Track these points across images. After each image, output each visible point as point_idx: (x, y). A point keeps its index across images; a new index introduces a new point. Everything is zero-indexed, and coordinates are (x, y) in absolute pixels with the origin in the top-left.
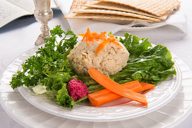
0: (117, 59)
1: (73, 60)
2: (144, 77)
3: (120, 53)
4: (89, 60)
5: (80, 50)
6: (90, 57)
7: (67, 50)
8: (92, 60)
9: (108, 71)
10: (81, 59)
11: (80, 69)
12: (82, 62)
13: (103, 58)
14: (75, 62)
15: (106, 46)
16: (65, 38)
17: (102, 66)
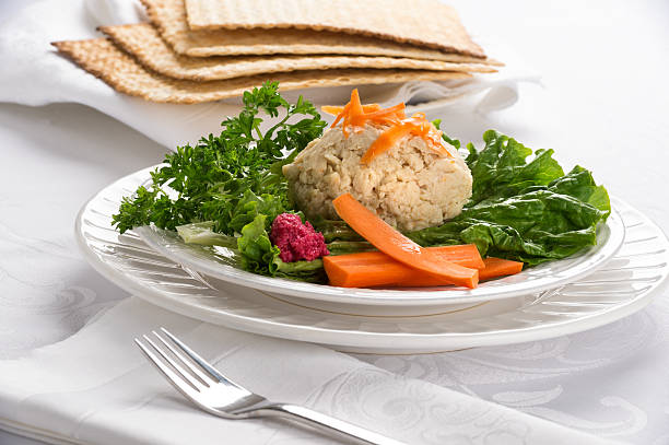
0: (427, 183)
1: (298, 179)
2: (497, 242)
3: (438, 169)
4: (342, 177)
5: (321, 150)
6: (348, 168)
7: (286, 153)
8: (352, 178)
9: (396, 216)
10: (320, 173)
11: (315, 201)
12: (323, 181)
13: (382, 175)
14: (305, 181)
15: (398, 144)
16: (285, 120)
17: (379, 198)
